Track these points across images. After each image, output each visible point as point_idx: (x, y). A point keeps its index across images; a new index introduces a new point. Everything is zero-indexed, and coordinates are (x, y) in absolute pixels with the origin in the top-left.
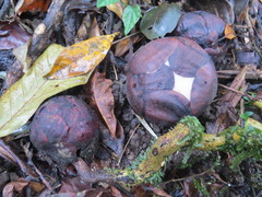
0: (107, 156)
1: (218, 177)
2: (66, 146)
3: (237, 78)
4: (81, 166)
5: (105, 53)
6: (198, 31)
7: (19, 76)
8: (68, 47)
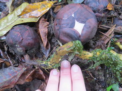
0: (41, 56)
1: (91, 75)
2: (20, 47)
3: (110, 30)
4: (27, 57)
5: (48, 9)
6: (94, 4)
7: (7, 14)
8: (31, 4)
